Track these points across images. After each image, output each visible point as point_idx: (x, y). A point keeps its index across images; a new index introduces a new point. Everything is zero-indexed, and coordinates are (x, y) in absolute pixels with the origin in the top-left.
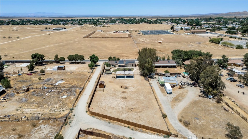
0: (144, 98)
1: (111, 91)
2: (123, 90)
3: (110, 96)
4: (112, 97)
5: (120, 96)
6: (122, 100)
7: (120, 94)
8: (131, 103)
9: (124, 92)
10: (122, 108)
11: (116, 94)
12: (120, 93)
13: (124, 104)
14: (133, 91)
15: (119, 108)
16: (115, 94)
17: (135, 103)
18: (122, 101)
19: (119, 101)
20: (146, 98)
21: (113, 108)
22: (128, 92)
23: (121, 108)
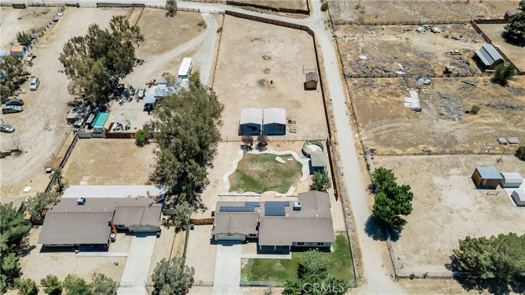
0: (236, 58)
1: (289, 74)
2: (268, 78)
3: (290, 62)
4: (286, 60)
5: (272, 62)
6: (270, 55)
7: (273, 67)
8: (257, 49)
9: (266, 71)
10: (269, 42)
11: (280, 67)
12: (273, 69)
13: (267, 47)
14: (250, 75)
15: (274, 42)
16: (282, 65)
17: (250, 50)
18: (269, 52)
19: (274, 53)
20: (231, 59)
21: (282, 42)
22: (259, 72)
23: (272, 42)
